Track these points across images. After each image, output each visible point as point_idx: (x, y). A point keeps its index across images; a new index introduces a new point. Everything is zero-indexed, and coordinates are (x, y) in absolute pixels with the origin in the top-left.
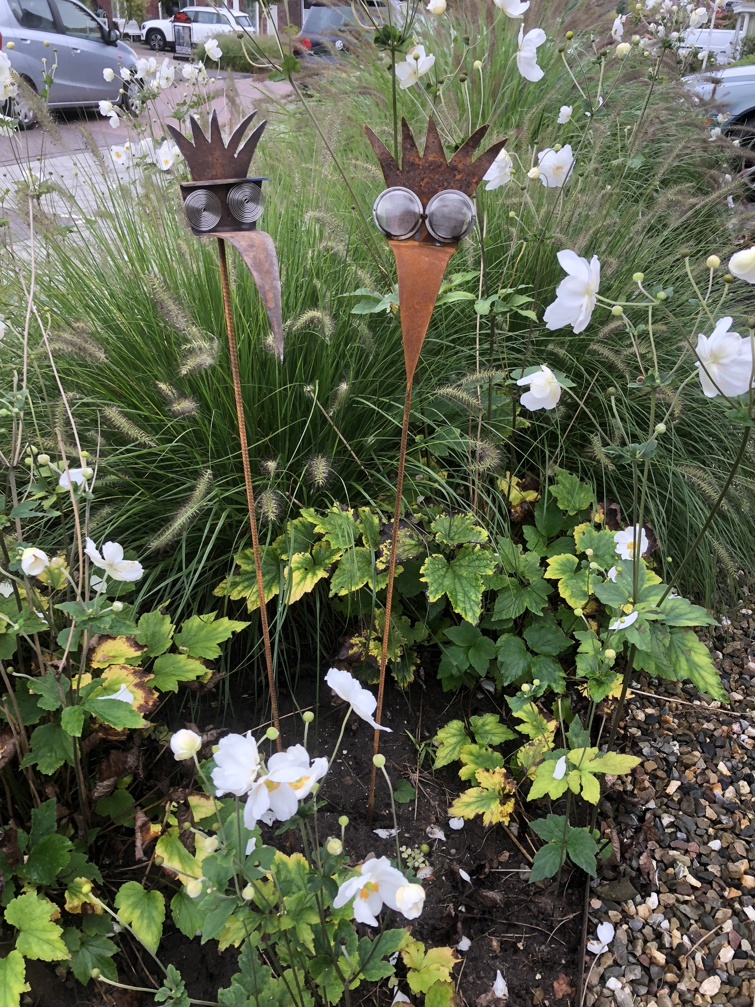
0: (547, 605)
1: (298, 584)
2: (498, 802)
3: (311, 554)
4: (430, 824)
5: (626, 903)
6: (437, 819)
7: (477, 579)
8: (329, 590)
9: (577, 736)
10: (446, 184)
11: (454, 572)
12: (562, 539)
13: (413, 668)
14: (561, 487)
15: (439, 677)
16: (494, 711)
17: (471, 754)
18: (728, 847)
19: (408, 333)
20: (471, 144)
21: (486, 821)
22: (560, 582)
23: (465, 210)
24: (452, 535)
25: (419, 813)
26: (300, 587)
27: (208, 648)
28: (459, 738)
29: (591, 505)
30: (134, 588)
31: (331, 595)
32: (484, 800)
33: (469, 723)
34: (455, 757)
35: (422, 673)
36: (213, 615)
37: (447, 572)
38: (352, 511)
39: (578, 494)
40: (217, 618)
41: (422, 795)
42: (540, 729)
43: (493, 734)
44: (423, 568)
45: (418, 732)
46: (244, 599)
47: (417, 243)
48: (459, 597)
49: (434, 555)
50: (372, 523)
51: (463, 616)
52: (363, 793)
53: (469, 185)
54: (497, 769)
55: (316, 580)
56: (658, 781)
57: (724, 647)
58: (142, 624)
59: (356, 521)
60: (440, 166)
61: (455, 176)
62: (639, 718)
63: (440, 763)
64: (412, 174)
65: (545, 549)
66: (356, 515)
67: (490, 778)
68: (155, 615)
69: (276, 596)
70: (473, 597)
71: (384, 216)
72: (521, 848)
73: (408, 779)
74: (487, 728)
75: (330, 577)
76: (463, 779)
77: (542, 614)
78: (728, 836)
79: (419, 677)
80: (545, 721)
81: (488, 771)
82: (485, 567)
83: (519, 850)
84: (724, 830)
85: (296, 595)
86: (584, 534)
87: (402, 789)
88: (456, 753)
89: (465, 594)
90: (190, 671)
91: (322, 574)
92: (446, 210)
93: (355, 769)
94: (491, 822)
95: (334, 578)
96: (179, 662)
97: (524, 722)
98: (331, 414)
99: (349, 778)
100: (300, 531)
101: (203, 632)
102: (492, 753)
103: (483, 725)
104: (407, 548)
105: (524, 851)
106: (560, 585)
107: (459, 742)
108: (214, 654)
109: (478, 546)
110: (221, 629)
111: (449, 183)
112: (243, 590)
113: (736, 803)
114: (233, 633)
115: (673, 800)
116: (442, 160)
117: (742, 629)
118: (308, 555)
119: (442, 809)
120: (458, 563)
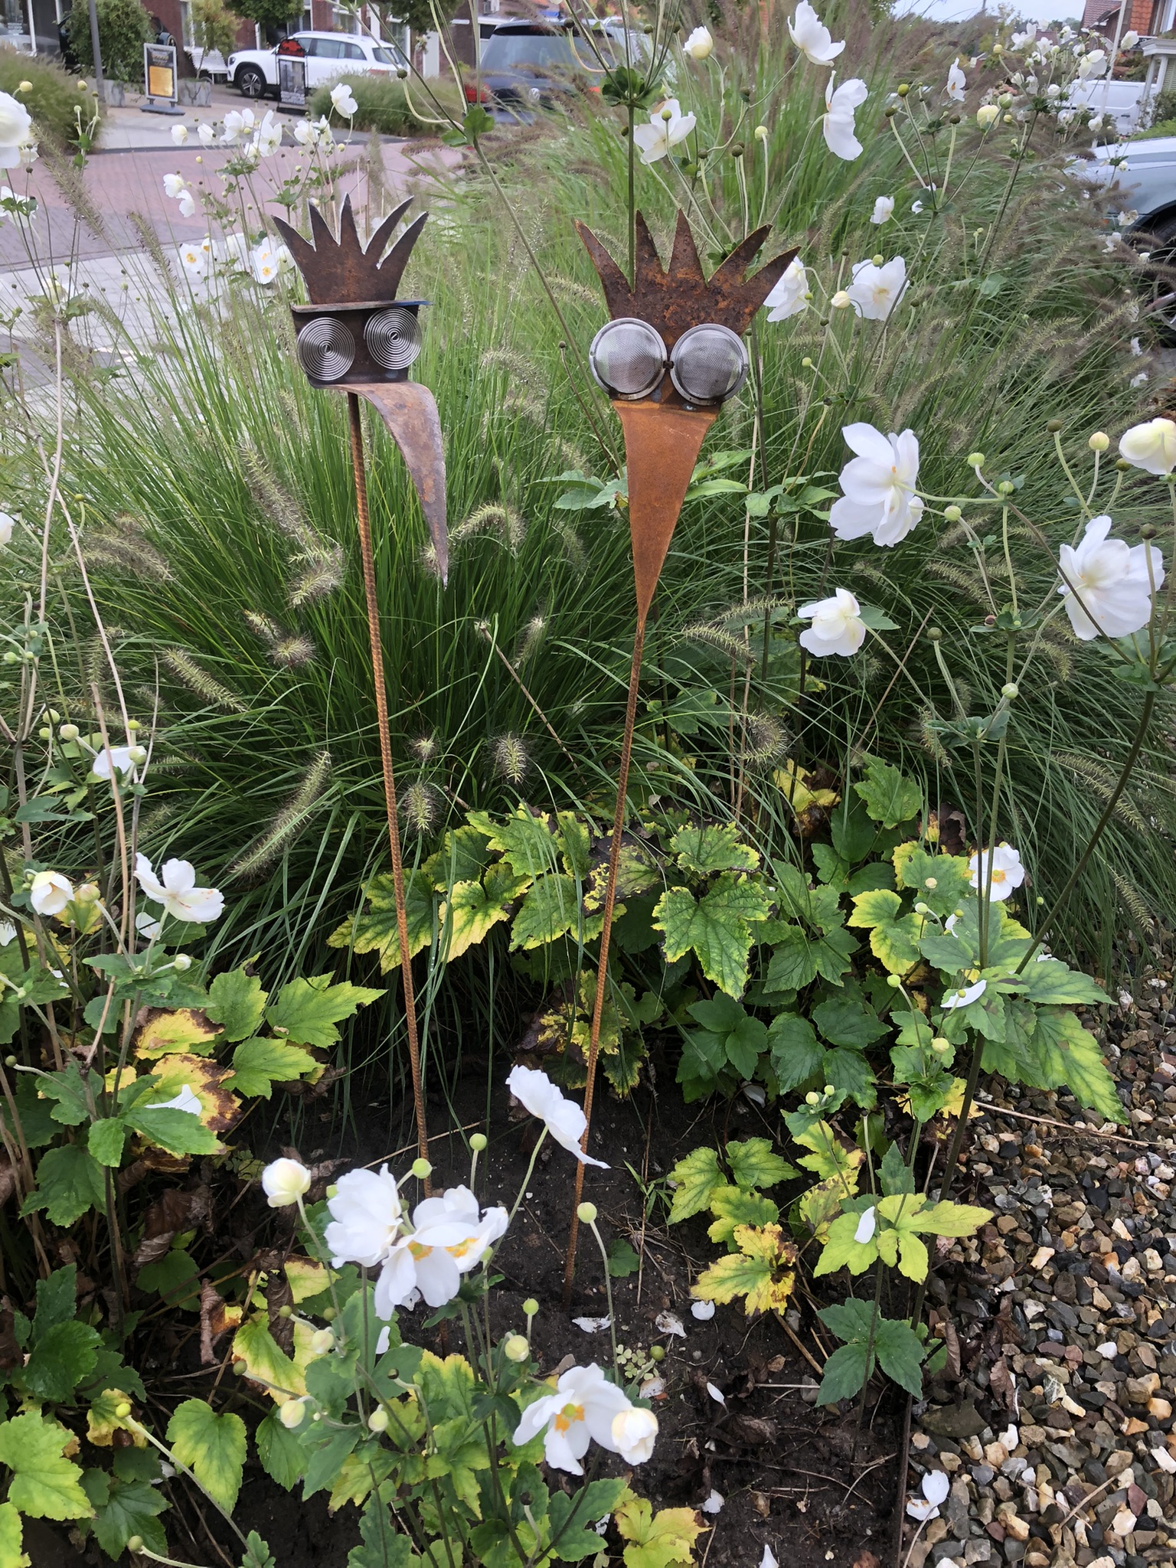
0: (849, 970)
1: (461, 930)
2: (769, 1277)
3: (481, 883)
4: (662, 1310)
5: (968, 1439)
6: (672, 1302)
7: (742, 928)
8: (510, 940)
9: (893, 1174)
10: (703, 314)
11: (706, 915)
12: (872, 865)
13: (638, 1065)
14: (873, 785)
15: (678, 1080)
16: (763, 1134)
17: (728, 1201)
18: (1127, 1354)
19: (641, 544)
20: (743, 254)
21: (750, 1307)
22: (872, 933)
23: (733, 356)
24: (703, 857)
25: (644, 1294)
26: (464, 935)
27: (318, 1030)
28: (708, 1176)
29: (919, 814)
30: (204, 934)
31: (511, 949)
32: (746, 1274)
33: (725, 1153)
34: (702, 1206)
35: (652, 1073)
36: (327, 978)
37: (694, 915)
38: (546, 817)
39: (898, 795)
40: (333, 983)
41: (649, 1266)
42: (836, 1162)
43: (763, 1170)
44: (657, 908)
45: (645, 1164)
46: (375, 953)
47: (656, 406)
48: (713, 955)
49: (675, 889)
50: (578, 836)
51: (720, 985)
52: (557, 1261)
53: (738, 317)
54: (769, 1226)
55: (489, 925)
56: (1018, 1248)
57: (1122, 1039)
58: (215, 990)
59: (553, 833)
60: (694, 287)
61: (717, 303)
62: (990, 1148)
63: (677, 1215)
64: (650, 298)
65: (846, 881)
66: (554, 824)
67: (756, 1240)
68: (237, 977)
69: (427, 949)
70: (735, 956)
71: (606, 362)
72: (805, 1351)
73: (628, 1239)
74: (753, 1160)
75: (511, 921)
76: (715, 1240)
77: (841, 984)
78: (1128, 1336)
79: (648, 1079)
80: (844, 1151)
81: (753, 1228)
82: (754, 908)
83: (801, 1354)
84: (1122, 1326)
85: (457, 948)
86: (911, 860)
87: (619, 1254)
88: (704, 1198)
89: (723, 950)
90: (290, 1065)
91: (498, 915)
92: (702, 355)
93: (544, 1223)
94: (757, 1310)
95: (517, 921)
96: (272, 1051)
97: (810, 1152)
98: (517, 665)
99: (534, 1236)
100: (464, 847)
101: (312, 1005)
102: (761, 1200)
103: (747, 1156)
104: (632, 876)
105: (809, 1356)
106: (873, 938)
107: (708, 1183)
108: (328, 1038)
109: (744, 876)
110: (339, 1000)
111: (708, 314)
112: (374, 938)
113: (1140, 1284)
114: (359, 1006)
115: (1042, 1278)
116: (697, 278)
117: (1151, 1010)
118: (476, 884)
119: (681, 1288)
120: (711, 902)
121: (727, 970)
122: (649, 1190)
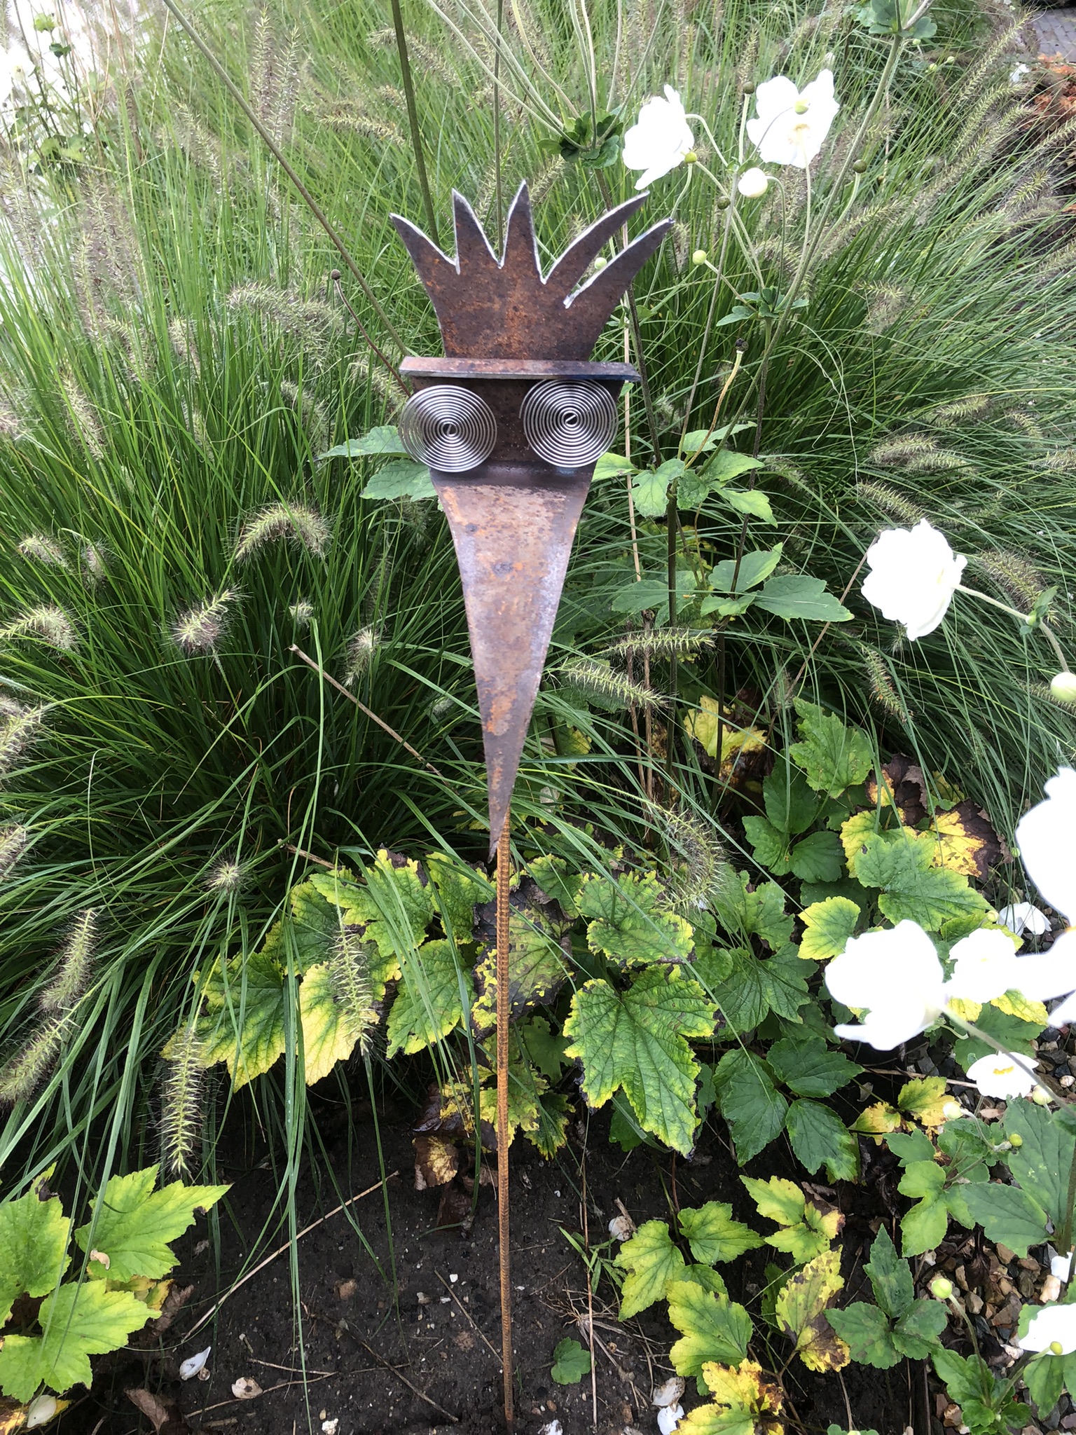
0: (807, 1001)
2: (752, 1429)
4: (623, 1425)
6: (634, 1412)
7: (681, 1048)
8: (387, 1043)
11: (632, 1018)
12: (817, 834)
13: (564, 1122)
14: (812, 745)
17: (689, 1305)
22: (827, 967)
24: (618, 916)
25: (601, 1406)
26: (327, 1046)
27: (147, 1252)
29: (872, 773)
31: (389, 1055)
32: (724, 1429)
33: (677, 1224)
35: (582, 1131)
36: (149, 1176)
37: (617, 1021)
38: (413, 865)
39: (845, 754)
40: (157, 1188)
41: (602, 1362)
43: (724, 1240)
44: (568, 1022)
46: (221, 1067)
48: (649, 1090)
49: (588, 985)
50: (457, 884)
51: (662, 1137)
52: (495, 1367)
54: (745, 1363)
55: (357, 1031)
59: (424, 885)
63: (631, 1305)
65: (787, 856)
66: (423, 872)
67: (731, 1382)
68: (28, 1204)
69: (282, 1061)
70: (677, 1089)
73: (575, 1329)
74: (711, 1229)
75: (385, 1019)
76: (680, 1370)
77: (799, 1020)
79: (578, 1139)
80: (818, 1213)
81: (727, 1367)
85: (320, 1066)
86: (865, 850)
87: (565, 1356)
89: (661, 1080)
90: (112, 1321)
91: (367, 1013)
95: (392, 1016)
96: (87, 1304)
97: (781, 1227)
98: (349, 681)
101: (136, 1216)
102: (729, 1305)
103: (704, 1223)
104: (531, 960)
107: (662, 1261)
108: (162, 1264)
109: (677, 971)
110: (170, 1206)
112: (218, 1046)
114: (198, 1213)
119: (642, 1389)
120: (637, 998)
121: (669, 1111)
122: (593, 1264)
